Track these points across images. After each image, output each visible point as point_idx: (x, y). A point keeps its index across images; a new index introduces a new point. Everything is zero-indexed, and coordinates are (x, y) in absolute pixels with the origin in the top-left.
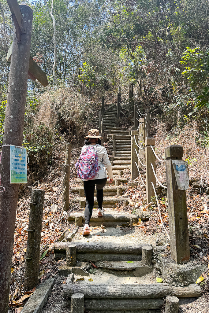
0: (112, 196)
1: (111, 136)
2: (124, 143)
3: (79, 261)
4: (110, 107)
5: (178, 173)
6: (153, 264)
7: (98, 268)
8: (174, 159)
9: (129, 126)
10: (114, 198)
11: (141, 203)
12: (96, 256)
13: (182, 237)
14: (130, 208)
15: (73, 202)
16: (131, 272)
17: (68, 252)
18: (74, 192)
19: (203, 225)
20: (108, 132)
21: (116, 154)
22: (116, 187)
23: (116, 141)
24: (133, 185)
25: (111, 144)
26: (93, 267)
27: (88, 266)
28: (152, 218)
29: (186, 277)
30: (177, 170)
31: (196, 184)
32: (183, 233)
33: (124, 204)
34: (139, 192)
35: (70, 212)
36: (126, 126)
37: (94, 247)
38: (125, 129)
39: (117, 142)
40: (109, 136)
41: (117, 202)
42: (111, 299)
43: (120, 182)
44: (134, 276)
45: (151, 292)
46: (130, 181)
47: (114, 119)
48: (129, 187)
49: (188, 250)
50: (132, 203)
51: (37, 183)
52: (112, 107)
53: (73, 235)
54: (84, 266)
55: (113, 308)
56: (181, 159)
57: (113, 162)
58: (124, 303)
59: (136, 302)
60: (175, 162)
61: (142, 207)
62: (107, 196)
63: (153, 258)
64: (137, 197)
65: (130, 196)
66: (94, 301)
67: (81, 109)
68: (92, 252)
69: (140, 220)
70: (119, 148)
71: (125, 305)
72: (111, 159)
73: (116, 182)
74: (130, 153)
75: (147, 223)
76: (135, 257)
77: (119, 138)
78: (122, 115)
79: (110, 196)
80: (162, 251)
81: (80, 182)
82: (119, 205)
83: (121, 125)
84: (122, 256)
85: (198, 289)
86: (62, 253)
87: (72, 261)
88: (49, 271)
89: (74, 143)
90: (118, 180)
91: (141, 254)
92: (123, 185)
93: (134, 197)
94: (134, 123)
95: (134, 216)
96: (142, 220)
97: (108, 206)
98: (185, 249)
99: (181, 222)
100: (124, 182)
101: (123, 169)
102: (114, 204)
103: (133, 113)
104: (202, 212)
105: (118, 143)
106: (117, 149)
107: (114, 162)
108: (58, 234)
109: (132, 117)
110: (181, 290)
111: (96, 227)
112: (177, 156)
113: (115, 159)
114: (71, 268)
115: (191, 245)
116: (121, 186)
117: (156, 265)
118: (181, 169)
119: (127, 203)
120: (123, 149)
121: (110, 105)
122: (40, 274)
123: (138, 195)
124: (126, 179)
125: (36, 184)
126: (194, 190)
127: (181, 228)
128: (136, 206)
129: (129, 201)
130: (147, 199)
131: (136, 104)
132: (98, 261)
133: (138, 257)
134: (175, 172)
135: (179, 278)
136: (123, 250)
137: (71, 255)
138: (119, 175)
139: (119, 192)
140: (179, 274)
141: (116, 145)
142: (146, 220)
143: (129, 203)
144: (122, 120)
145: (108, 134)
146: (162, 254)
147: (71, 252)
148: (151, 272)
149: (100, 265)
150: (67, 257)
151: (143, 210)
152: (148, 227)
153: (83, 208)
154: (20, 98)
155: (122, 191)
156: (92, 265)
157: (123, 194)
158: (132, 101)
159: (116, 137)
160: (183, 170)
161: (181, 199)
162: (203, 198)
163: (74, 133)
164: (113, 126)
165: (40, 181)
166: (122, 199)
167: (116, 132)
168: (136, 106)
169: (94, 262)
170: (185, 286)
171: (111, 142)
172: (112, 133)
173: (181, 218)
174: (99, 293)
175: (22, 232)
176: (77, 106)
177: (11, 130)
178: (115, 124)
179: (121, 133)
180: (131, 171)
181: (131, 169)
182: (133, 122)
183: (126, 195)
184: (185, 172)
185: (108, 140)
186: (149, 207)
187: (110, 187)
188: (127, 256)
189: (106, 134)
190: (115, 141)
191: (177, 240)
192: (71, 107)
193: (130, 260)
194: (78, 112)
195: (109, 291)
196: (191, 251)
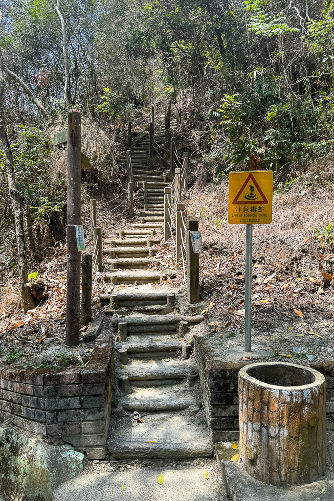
0: (144, 257)
1: (142, 184)
2: (158, 194)
3: (120, 306)
4: (140, 137)
5: (194, 241)
6: (175, 306)
7: (134, 311)
8: (192, 230)
9: (165, 169)
10: (146, 260)
11: (171, 263)
12: (133, 302)
13: (194, 286)
14: (161, 269)
15: (106, 264)
16: (159, 312)
17: (111, 300)
18: (104, 253)
19: (213, 278)
20: (138, 178)
21: (148, 208)
22: (148, 248)
23: (149, 190)
24: (165, 246)
25: (142, 194)
26: (130, 310)
27: (127, 310)
28: (179, 275)
29: (195, 310)
30: (193, 239)
31: (215, 246)
32: (196, 283)
33: (155, 265)
34: (171, 253)
35: (104, 273)
36: (161, 169)
37: (131, 296)
38: (159, 174)
39: (149, 192)
40: (139, 184)
41: (149, 263)
42: (144, 325)
43: (152, 243)
44: (161, 314)
45: (170, 320)
46: (163, 242)
47: (145, 158)
48: (161, 248)
49: (198, 295)
50: (163, 263)
51: (58, 243)
52: (142, 138)
53: (112, 290)
54: (123, 309)
55: (146, 330)
56: (197, 230)
57: (145, 218)
58: (153, 327)
59: (160, 326)
60: (193, 232)
61: (171, 267)
62: (139, 257)
63: (175, 302)
64: (168, 257)
65: (162, 257)
66: (133, 327)
67: (105, 152)
68: (129, 300)
69: (169, 278)
70: (152, 200)
71: (154, 328)
72: (142, 215)
73: (148, 243)
74: (163, 207)
75: (174, 280)
76: (162, 302)
77: (151, 186)
78: (155, 153)
79: (142, 257)
80: (182, 297)
81: (109, 243)
82: (151, 266)
83: (154, 168)
84: (152, 302)
85: (202, 317)
86: (106, 302)
87: (115, 306)
88: (98, 313)
89: (96, 194)
90: (150, 241)
91: (166, 300)
92: (155, 246)
93: (165, 258)
94: (171, 166)
95: (164, 275)
96: (171, 278)
97: (141, 267)
98: (197, 294)
99: (194, 276)
100: (156, 243)
101: (156, 227)
102: (146, 265)
103: (170, 152)
104: (215, 269)
105: (150, 194)
106: (149, 202)
107: (147, 218)
108: (97, 291)
109: (169, 158)
110: (190, 318)
111: (130, 285)
112: (194, 228)
113: (147, 215)
114: (114, 311)
115: (202, 292)
116: (153, 248)
117: (176, 306)
118: (197, 237)
119: (159, 264)
120: (156, 202)
121: (140, 134)
122: (92, 315)
123: (169, 257)
124: (158, 239)
125: (58, 245)
126: (214, 251)
127: (194, 280)
128: (167, 266)
129: (161, 262)
130: (176, 260)
131: (173, 141)
132: (134, 306)
133: (164, 302)
134: (192, 240)
135: (190, 311)
136: (153, 298)
137: (114, 302)
138: (151, 235)
139: (151, 253)
140: (190, 308)
141: (148, 195)
142: (173, 277)
143: (160, 264)
144: (155, 160)
145: (138, 181)
146: (181, 299)
147: (114, 300)
148: (173, 311)
149: (136, 308)
150: (111, 303)
151: (172, 269)
152: (174, 283)
153: (116, 269)
154: (78, 190)
155: (154, 252)
156: (130, 309)
157: (155, 255)
158: (169, 134)
159: (148, 185)
160: (198, 238)
161: (195, 259)
162: (218, 258)
163: (96, 181)
164: (144, 169)
165: (61, 242)
166: (154, 260)
167: (148, 178)
168: (173, 144)
169: (131, 307)
170: (193, 315)
171: (143, 192)
172: (143, 179)
173: (195, 273)
174: (136, 321)
175: (61, 291)
176: (99, 148)
177: (74, 215)
178: (147, 165)
179: (155, 179)
180: (164, 231)
181: (164, 228)
182: (169, 165)
183: (158, 256)
184: (199, 240)
185: (138, 189)
186: (177, 266)
187: (141, 248)
188: (155, 302)
189: (135, 181)
190: (147, 191)
191: (191, 288)
192: (93, 150)
193: (158, 304)
194: (101, 155)
195: (144, 320)
196: (200, 295)
